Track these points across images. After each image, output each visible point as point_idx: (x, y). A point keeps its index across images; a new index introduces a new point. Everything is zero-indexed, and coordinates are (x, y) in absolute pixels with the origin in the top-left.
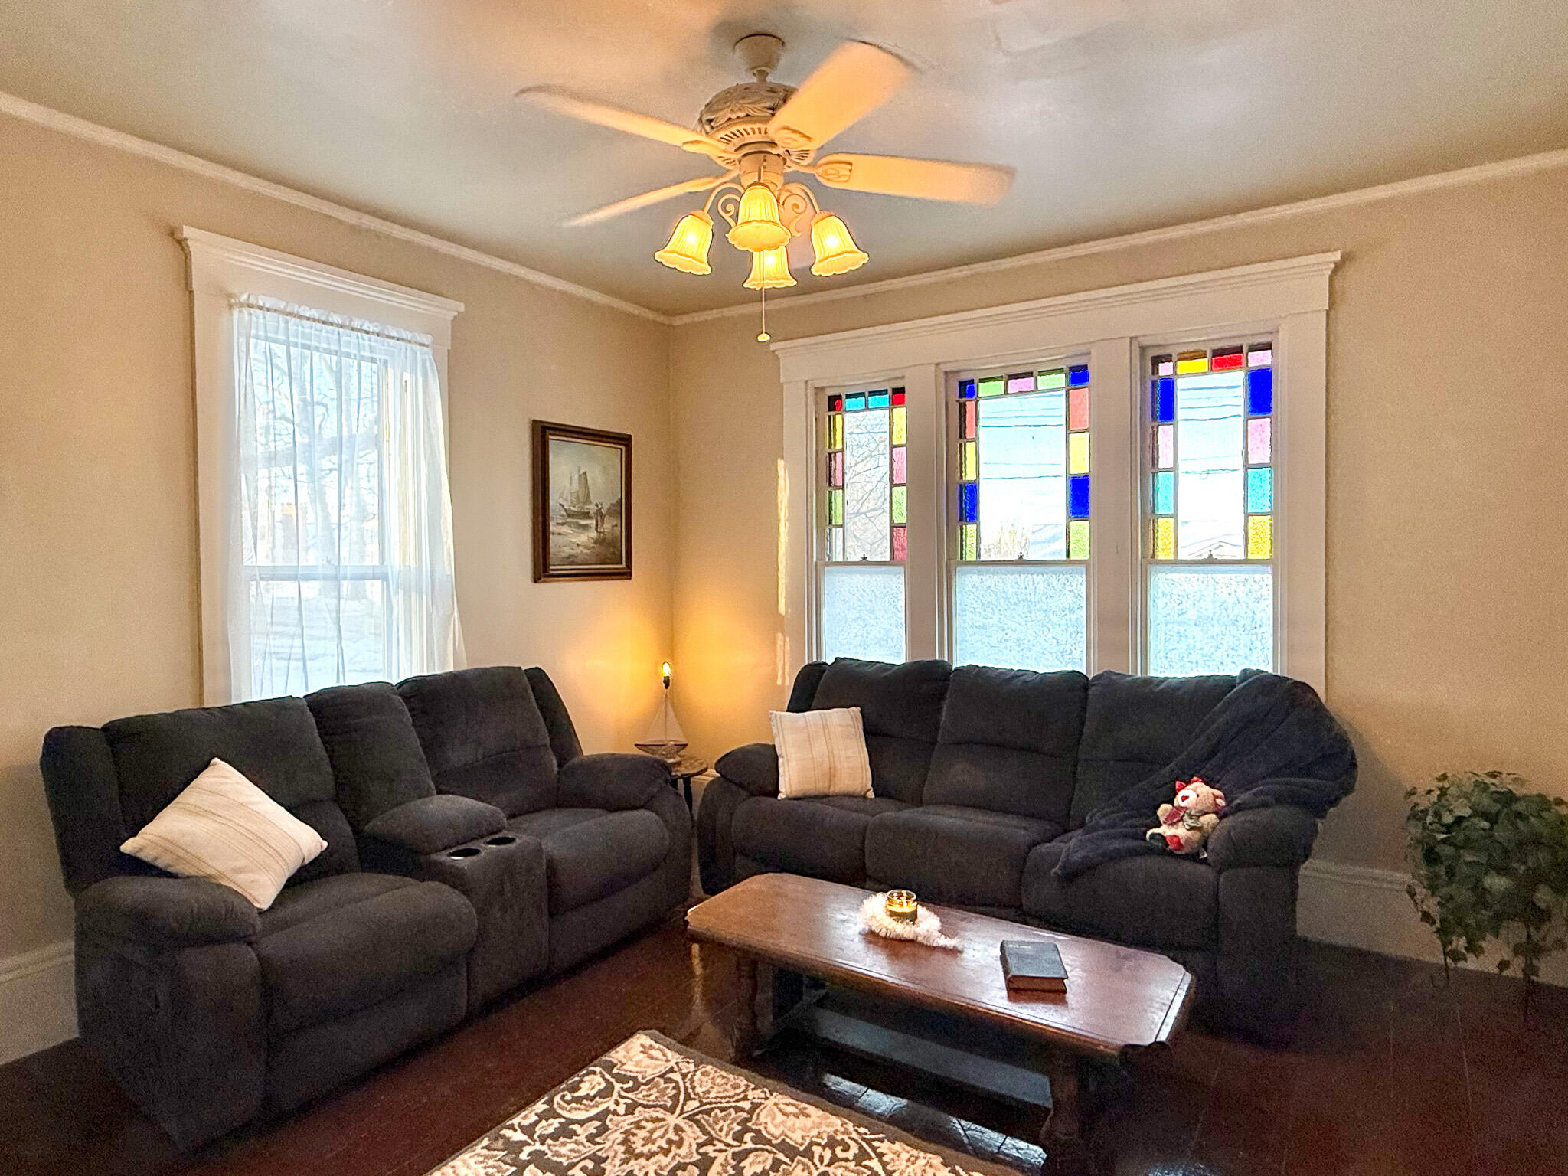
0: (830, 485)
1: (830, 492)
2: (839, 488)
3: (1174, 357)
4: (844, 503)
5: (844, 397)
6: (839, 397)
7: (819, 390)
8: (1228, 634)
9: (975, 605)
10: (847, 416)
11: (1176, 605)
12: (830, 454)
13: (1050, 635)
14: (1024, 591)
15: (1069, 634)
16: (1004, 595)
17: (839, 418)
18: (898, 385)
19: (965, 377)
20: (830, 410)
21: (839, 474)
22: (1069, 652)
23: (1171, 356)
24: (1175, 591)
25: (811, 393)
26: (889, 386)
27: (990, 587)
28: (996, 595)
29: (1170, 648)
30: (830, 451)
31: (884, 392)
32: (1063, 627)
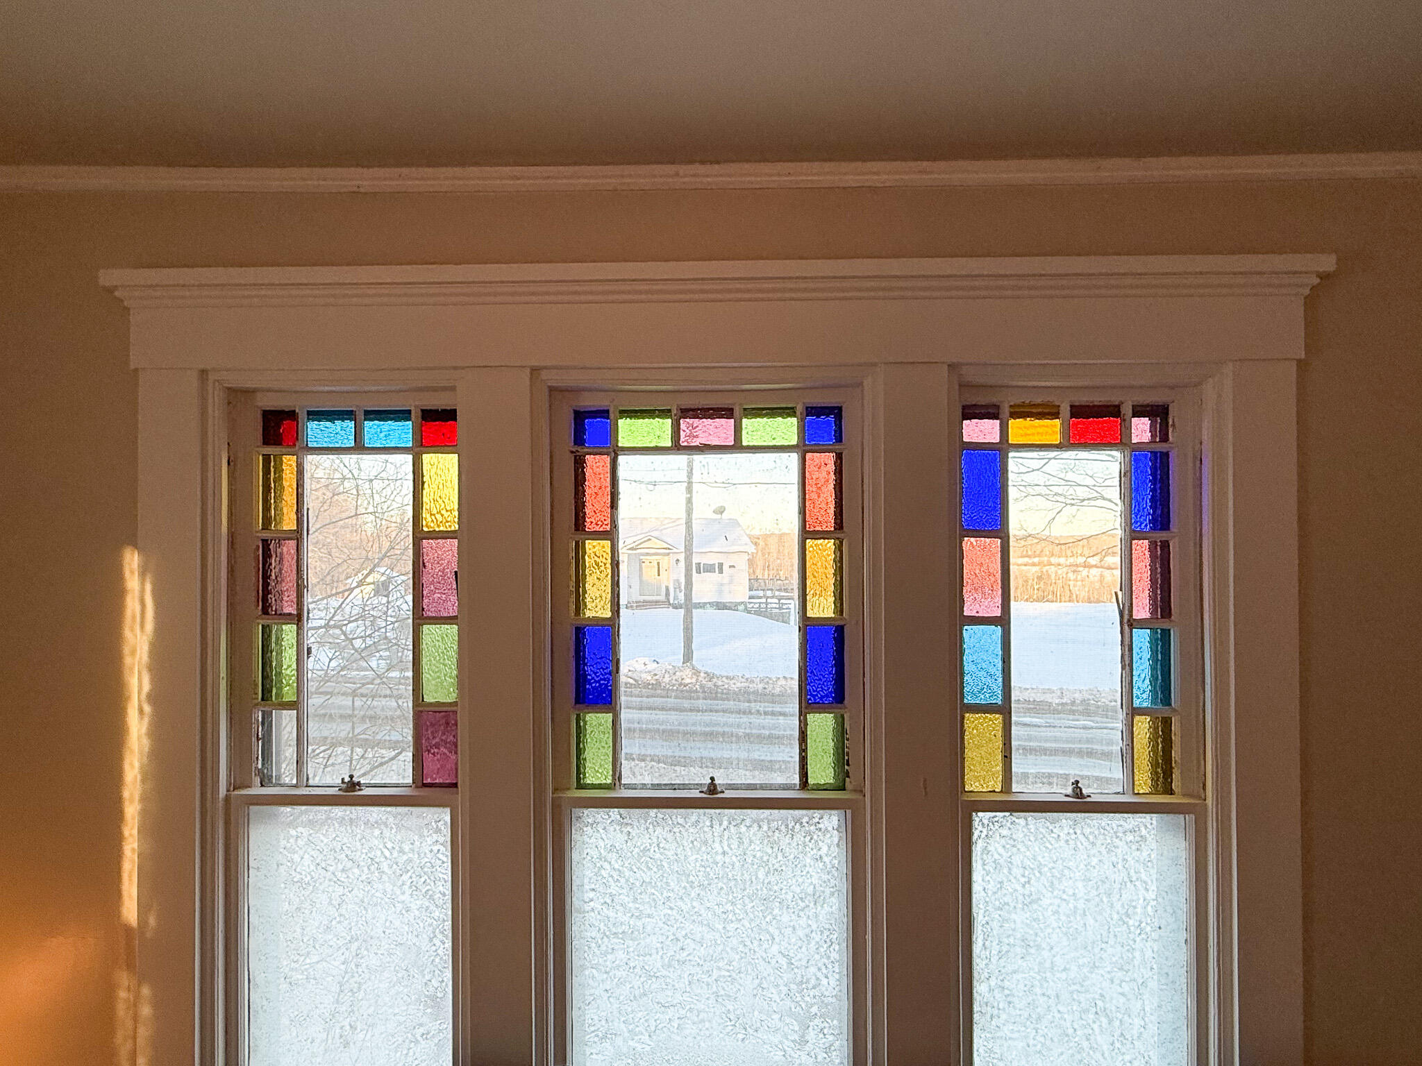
0: (265, 611)
1: (266, 631)
2: (288, 618)
3: (1006, 410)
4: (303, 652)
5: (302, 416)
6: (292, 415)
7: (237, 396)
8: (1111, 942)
9: (614, 889)
10: (310, 460)
11: (1019, 888)
12: (266, 543)
13: (775, 949)
14: (719, 858)
15: (813, 945)
16: (675, 867)
17: (289, 462)
18: (439, 402)
19: (590, 402)
20: (267, 441)
21: (288, 585)
22: (813, 982)
23: (998, 407)
24: (1017, 860)
25: (216, 401)
26: (415, 403)
27: (646, 850)
28: (660, 867)
29: (1010, 968)
30: (266, 535)
31: (403, 415)
32: (801, 933)
